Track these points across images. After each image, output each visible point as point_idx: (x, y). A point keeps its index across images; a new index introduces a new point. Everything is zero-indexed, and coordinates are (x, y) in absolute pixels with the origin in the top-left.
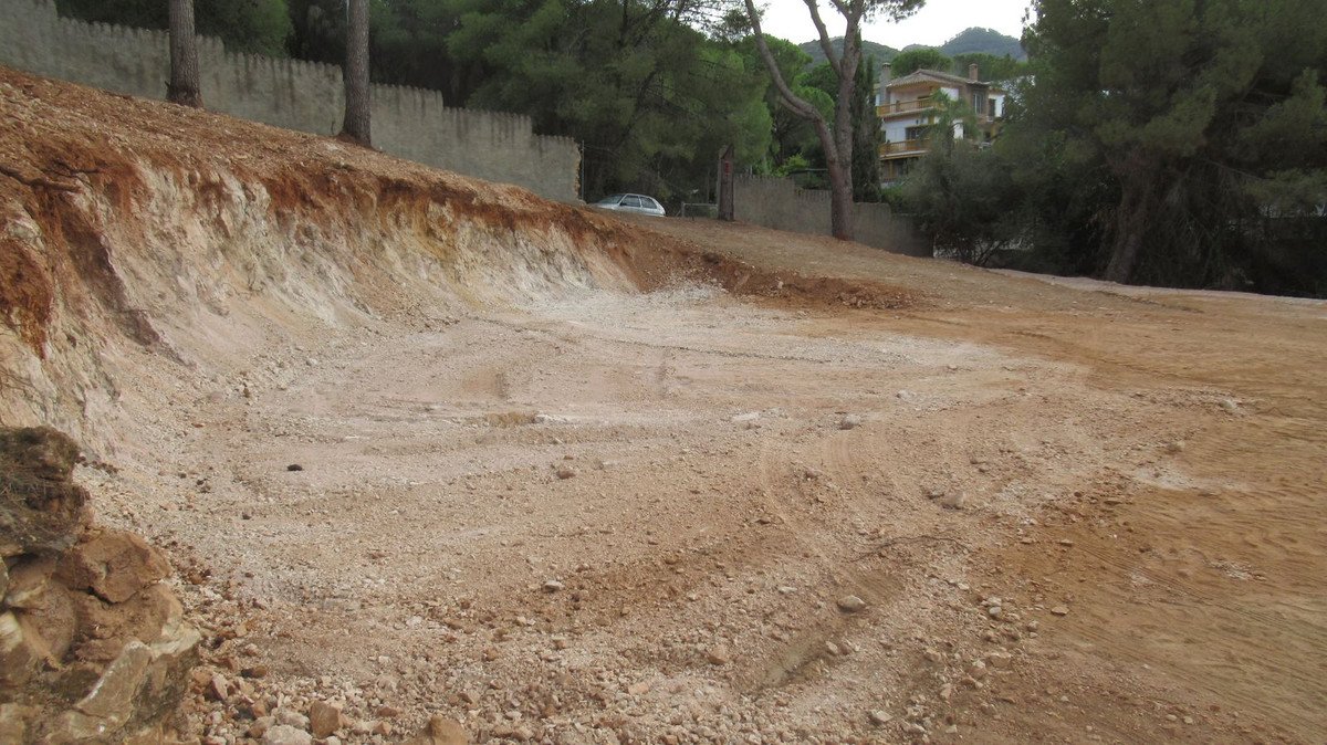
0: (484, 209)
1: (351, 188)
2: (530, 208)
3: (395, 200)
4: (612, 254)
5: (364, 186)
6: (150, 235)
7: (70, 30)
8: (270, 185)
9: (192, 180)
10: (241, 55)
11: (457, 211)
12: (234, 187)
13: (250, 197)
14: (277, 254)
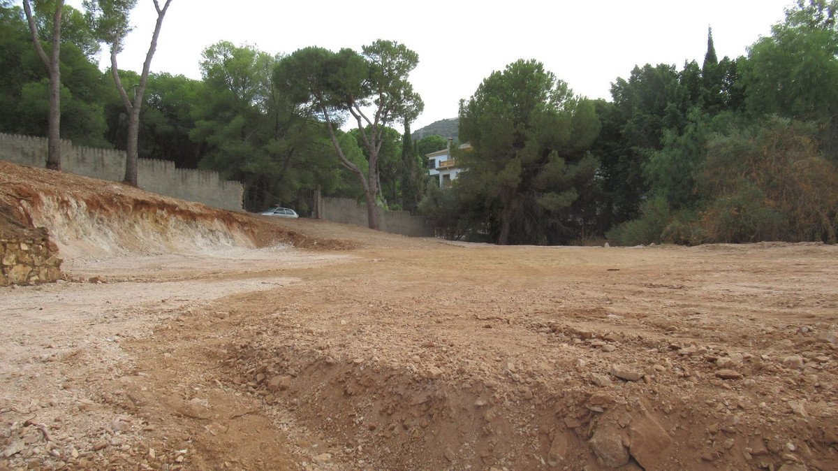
0: (181, 212)
1: (122, 203)
2: (204, 212)
3: (141, 209)
4: (246, 232)
5: (127, 203)
6: (43, 217)
7: (4, 138)
8: (87, 202)
9: (58, 199)
10: (80, 147)
11: (169, 213)
12: (73, 202)
13: (79, 206)
14: (89, 227)
